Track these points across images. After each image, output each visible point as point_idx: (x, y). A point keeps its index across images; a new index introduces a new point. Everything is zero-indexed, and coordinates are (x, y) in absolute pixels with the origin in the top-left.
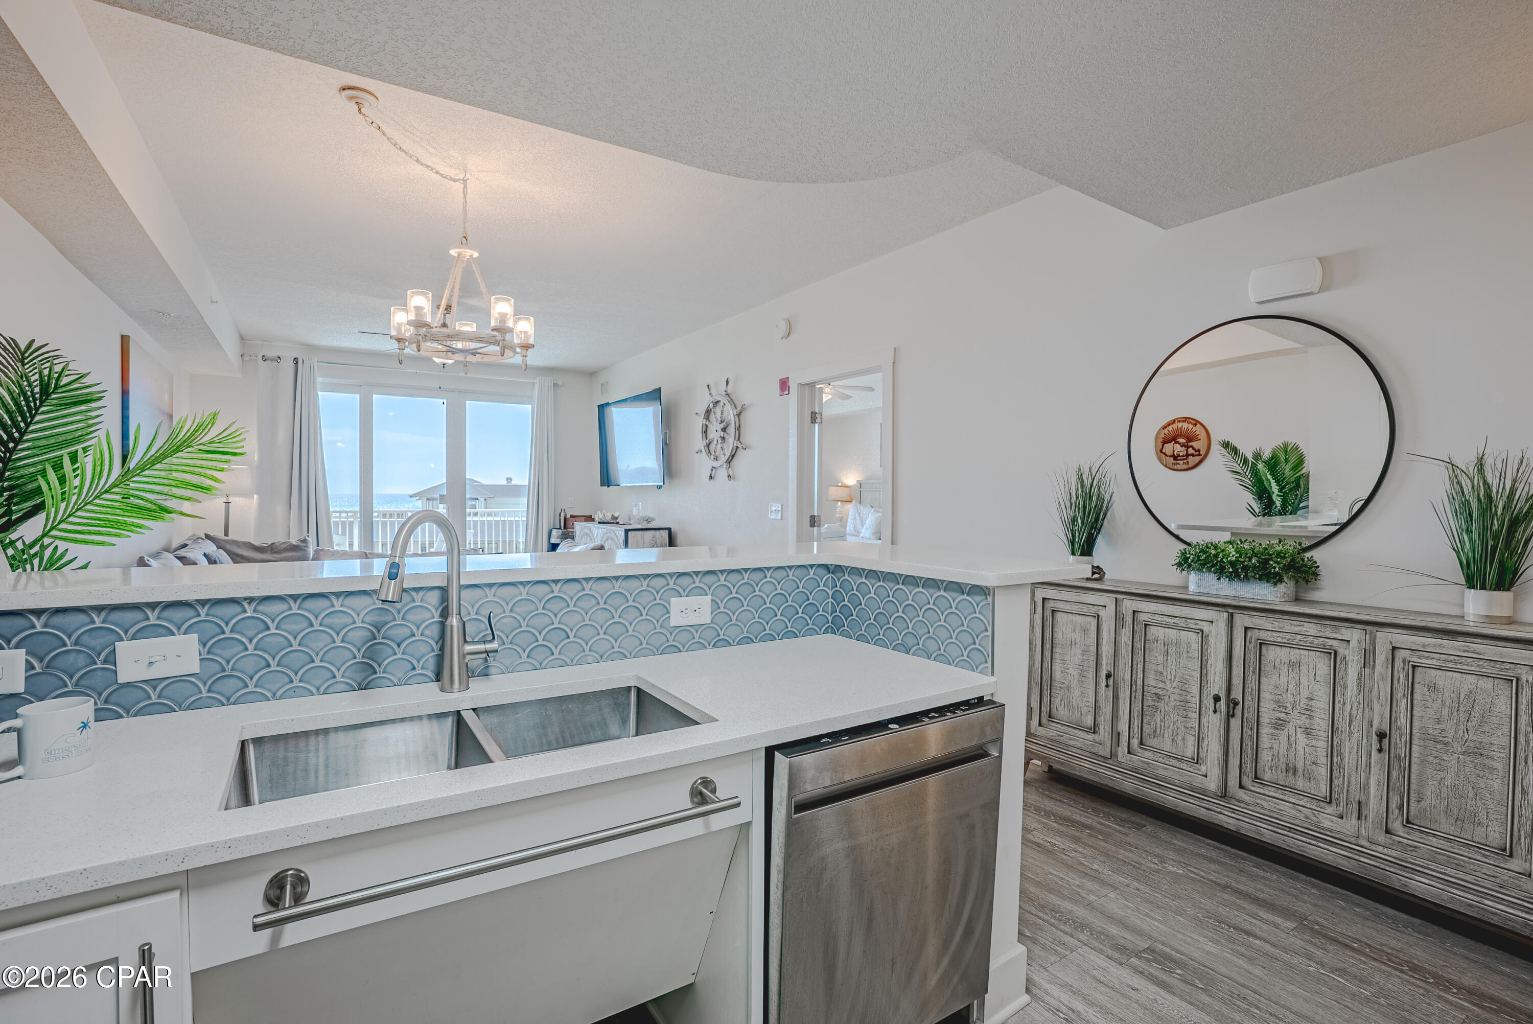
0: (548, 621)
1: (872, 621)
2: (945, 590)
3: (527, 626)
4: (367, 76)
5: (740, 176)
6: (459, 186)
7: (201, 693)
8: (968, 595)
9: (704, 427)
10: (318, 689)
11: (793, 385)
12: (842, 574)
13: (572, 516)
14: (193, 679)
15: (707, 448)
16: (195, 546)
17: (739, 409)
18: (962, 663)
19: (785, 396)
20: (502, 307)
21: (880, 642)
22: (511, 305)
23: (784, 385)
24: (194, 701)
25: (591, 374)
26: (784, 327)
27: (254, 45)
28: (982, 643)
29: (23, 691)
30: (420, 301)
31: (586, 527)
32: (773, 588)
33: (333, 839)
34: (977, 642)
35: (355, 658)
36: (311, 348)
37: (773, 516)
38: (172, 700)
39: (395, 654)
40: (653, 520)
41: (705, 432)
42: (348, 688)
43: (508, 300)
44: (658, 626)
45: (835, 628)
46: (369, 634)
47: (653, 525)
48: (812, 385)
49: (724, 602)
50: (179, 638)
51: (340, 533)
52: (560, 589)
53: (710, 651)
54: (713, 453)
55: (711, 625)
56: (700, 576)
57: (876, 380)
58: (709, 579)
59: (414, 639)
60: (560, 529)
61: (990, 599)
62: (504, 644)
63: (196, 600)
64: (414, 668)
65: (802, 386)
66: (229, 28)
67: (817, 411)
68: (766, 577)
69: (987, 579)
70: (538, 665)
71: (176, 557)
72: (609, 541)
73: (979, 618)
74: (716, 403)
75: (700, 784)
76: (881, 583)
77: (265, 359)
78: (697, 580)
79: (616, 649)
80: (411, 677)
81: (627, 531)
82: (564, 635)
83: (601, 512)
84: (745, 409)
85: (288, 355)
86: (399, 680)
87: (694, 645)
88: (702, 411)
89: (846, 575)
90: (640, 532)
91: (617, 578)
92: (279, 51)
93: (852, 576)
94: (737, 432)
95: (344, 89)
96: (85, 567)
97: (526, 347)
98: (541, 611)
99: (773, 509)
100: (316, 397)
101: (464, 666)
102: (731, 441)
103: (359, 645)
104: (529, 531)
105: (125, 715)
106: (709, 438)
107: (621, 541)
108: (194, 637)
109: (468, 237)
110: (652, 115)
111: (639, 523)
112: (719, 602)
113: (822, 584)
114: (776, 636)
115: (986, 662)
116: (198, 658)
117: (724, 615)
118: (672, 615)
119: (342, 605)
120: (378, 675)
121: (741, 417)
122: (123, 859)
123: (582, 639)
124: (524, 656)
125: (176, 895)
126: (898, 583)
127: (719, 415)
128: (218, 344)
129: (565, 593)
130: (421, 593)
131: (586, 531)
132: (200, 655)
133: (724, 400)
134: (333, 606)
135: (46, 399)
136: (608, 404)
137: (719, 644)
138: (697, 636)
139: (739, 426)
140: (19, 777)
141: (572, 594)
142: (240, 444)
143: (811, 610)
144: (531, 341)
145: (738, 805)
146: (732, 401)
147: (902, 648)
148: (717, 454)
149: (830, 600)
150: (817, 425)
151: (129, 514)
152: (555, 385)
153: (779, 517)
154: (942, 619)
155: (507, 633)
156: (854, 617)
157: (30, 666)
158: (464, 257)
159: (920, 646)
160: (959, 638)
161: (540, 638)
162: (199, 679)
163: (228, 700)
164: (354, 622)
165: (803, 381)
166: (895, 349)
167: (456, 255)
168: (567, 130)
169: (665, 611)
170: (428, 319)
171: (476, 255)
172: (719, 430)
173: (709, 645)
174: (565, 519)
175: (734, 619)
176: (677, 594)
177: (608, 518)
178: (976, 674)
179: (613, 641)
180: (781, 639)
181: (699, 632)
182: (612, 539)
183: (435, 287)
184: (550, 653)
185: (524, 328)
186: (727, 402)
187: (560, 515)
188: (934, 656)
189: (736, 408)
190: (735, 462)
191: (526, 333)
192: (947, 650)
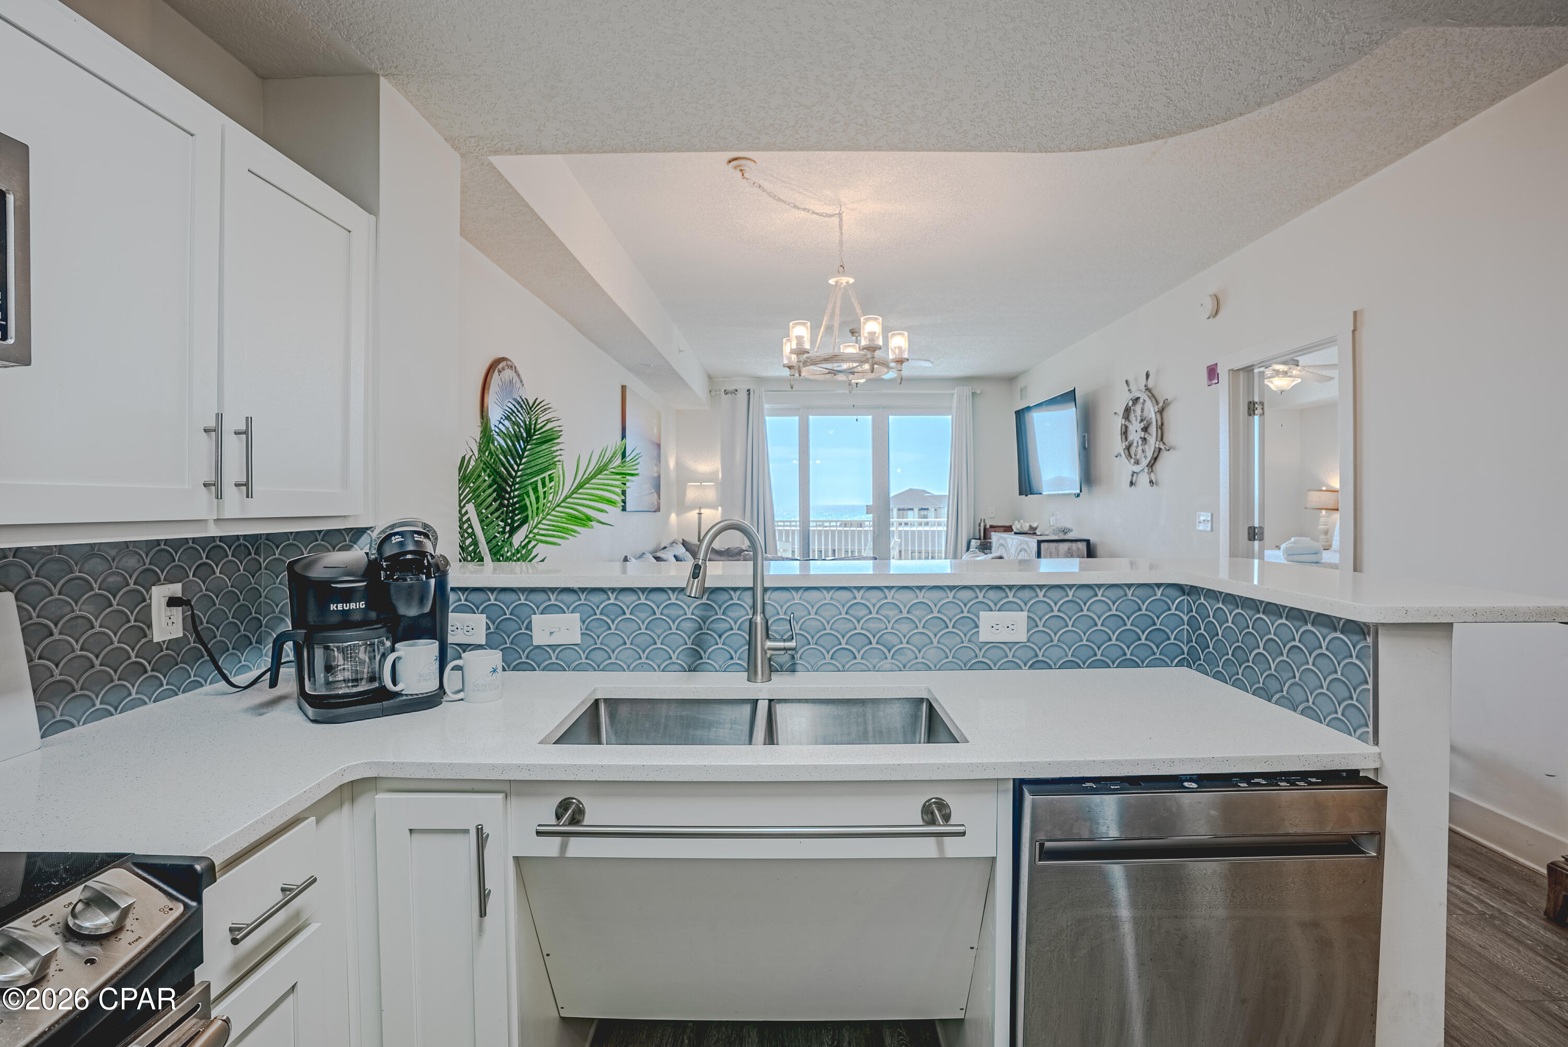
0: (850, 626)
1: (1230, 656)
2: (1313, 625)
3: (831, 629)
4: (719, 151)
5: (1084, 150)
6: (836, 220)
7: (581, 659)
8: (1342, 632)
9: (1124, 428)
10: (659, 667)
11: (1222, 371)
12: (1198, 597)
13: (991, 527)
14: (576, 648)
15: (1126, 452)
16: (671, 548)
17: (1161, 405)
18: (1335, 723)
19: (1214, 386)
20: (872, 327)
21: (1238, 682)
22: (879, 323)
23: (1212, 372)
24: (577, 665)
25: (1010, 380)
26: (1209, 305)
27: (640, 152)
28: (1361, 699)
29: (484, 644)
30: (800, 331)
31: (1002, 538)
32: (1106, 608)
33: (596, 781)
34: (1355, 697)
35: (686, 644)
36: (761, 380)
37: (1201, 527)
38: (565, 662)
39: (717, 644)
40: (1070, 530)
41: (1125, 433)
42: (680, 669)
43: (876, 319)
44: (966, 640)
45: (1190, 660)
46: (697, 625)
47: (1070, 536)
48: (1249, 369)
49: (1043, 621)
50: (568, 616)
51: (784, 540)
52: (863, 595)
53: (1026, 672)
54: (1133, 456)
55: (1028, 644)
56: (1014, 591)
57: (1330, 355)
58: (1027, 594)
59: (731, 632)
60: (980, 539)
61: (1369, 640)
62: (809, 644)
63: (579, 588)
64: (732, 658)
65: (1234, 372)
66: (622, 145)
67: (1256, 400)
68: (1096, 595)
69: (1365, 614)
70: (841, 668)
71: (654, 557)
72: (1023, 552)
73: (1356, 664)
74: (1136, 400)
75: (935, 803)
76: (1239, 611)
77: (726, 392)
78: (1011, 594)
79: (920, 660)
80: (729, 665)
81: (1039, 543)
82: (867, 641)
83: (1019, 522)
84: (1169, 404)
85: (742, 387)
86: (720, 667)
87: (1006, 664)
88: (1121, 411)
89: (1202, 598)
90: (1054, 544)
91: (920, 588)
92: (656, 151)
93: (1210, 601)
94: (1159, 431)
95: (730, 162)
96: (543, 561)
97: (900, 361)
98: (843, 615)
99: (1202, 518)
100: (764, 421)
101: (767, 662)
102: (1152, 440)
103: (689, 633)
104: (949, 542)
105: (537, 669)
106: (1129, 440)
107: (1034, 552)
108: (577, 616)
109: (846, 266)
110: (966, 113)
111: (1054, 534)
112: (1037, 620)
113: (1173, 608)
114: (1111, 664)
115: (1367, 725)
116: (579, 632)
117: (1043, 634)
118: (981, 629)
119: (676, 599)
120: (704, 661)
121: (1165, 414)
122: (470, 762)
123: (884, 646)
124: (828, 657)
125: (501, 796)
126: (1259, 612)
127: (1139, 413)
128: (687, 385)
129: (868, 600)
130: (738, 593)
131: (1002, 541)
132: (581, 629)
133: (1144, 396)
134: (670, 599)
135: (530, 440)
136: (1028, 409)
137: (1037, 665)
138: (1010, 655)
139: (1162, 424)
140: (462, 700)
141: (874, 601)
142: (636, 467)
143: (1159, 637)
144: (906, 356)
145: (963, 834)
146: (1153, 397)
147: (1263, 693)
148: (1138, 457)
149: (1186, 627)
150: (1256, 417)
151: (570, 522)
152: (974, 394)
153: (1209, 529)
154: (1311, 661)
155: (813, 634)
156: (1211, 649)
157: (488, 628)
158: (842, 284)
159: (1285, 693)
160: (1331, 688)
161: (843, 641)
162: (580, 648)
163: (599, 667)
164: (686, 614)
165: (1236, 367)
166: (1355, 313)
167: (834, 284)
168: (892, 150)
169: (973, 625)
170: (807, 346)
171: (851, 281)
172: (1139, 430)
173: (1025, 666)
174: (985, 529)
175: (1056, 639)
176: (987, 608)
177: (1026, 528)
178: (1353, 740)
179: (917, 652)
180: (1117, 667)
181: (1013, 650)
182: (1025, 550)
183: (813, 317)
184: (852, 656)
185: (899, 342)
186: (1147, 399)
187: (980, 525)
188: (1300, 708)
189: (1157, 403)
190: (1159, 466)
191: (900, 348)
192: (1316, 703)
